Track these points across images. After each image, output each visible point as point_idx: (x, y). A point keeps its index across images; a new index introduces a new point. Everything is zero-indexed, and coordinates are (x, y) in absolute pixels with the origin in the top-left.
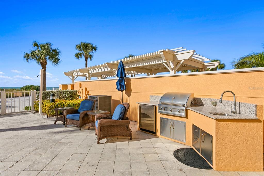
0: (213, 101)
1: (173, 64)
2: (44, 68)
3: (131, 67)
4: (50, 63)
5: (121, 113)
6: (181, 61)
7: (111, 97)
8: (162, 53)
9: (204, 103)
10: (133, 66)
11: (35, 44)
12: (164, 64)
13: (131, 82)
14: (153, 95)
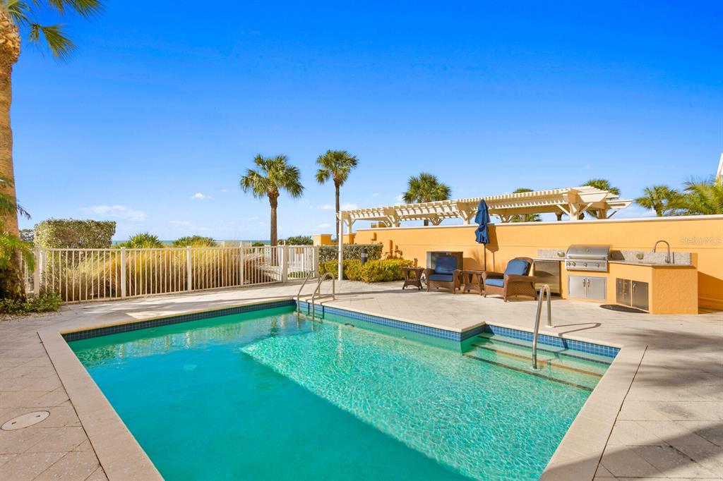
0: (638, 253)
1: (576, 207)
2: (274, 204)
3: (496, 208)
4: (284, 195)
5: (525, 269)
6: (588, 203)
7: (462, 253)
8: (566, 195)
9: (625, 256)
10: (499, 208)
11: (259, 160)
12: (560, 206)
13: (496, 231)
14: (543, 249)
